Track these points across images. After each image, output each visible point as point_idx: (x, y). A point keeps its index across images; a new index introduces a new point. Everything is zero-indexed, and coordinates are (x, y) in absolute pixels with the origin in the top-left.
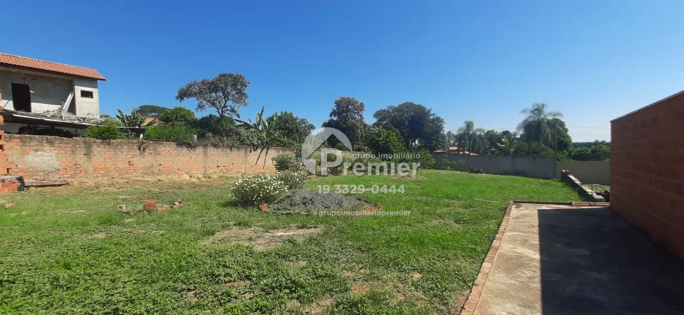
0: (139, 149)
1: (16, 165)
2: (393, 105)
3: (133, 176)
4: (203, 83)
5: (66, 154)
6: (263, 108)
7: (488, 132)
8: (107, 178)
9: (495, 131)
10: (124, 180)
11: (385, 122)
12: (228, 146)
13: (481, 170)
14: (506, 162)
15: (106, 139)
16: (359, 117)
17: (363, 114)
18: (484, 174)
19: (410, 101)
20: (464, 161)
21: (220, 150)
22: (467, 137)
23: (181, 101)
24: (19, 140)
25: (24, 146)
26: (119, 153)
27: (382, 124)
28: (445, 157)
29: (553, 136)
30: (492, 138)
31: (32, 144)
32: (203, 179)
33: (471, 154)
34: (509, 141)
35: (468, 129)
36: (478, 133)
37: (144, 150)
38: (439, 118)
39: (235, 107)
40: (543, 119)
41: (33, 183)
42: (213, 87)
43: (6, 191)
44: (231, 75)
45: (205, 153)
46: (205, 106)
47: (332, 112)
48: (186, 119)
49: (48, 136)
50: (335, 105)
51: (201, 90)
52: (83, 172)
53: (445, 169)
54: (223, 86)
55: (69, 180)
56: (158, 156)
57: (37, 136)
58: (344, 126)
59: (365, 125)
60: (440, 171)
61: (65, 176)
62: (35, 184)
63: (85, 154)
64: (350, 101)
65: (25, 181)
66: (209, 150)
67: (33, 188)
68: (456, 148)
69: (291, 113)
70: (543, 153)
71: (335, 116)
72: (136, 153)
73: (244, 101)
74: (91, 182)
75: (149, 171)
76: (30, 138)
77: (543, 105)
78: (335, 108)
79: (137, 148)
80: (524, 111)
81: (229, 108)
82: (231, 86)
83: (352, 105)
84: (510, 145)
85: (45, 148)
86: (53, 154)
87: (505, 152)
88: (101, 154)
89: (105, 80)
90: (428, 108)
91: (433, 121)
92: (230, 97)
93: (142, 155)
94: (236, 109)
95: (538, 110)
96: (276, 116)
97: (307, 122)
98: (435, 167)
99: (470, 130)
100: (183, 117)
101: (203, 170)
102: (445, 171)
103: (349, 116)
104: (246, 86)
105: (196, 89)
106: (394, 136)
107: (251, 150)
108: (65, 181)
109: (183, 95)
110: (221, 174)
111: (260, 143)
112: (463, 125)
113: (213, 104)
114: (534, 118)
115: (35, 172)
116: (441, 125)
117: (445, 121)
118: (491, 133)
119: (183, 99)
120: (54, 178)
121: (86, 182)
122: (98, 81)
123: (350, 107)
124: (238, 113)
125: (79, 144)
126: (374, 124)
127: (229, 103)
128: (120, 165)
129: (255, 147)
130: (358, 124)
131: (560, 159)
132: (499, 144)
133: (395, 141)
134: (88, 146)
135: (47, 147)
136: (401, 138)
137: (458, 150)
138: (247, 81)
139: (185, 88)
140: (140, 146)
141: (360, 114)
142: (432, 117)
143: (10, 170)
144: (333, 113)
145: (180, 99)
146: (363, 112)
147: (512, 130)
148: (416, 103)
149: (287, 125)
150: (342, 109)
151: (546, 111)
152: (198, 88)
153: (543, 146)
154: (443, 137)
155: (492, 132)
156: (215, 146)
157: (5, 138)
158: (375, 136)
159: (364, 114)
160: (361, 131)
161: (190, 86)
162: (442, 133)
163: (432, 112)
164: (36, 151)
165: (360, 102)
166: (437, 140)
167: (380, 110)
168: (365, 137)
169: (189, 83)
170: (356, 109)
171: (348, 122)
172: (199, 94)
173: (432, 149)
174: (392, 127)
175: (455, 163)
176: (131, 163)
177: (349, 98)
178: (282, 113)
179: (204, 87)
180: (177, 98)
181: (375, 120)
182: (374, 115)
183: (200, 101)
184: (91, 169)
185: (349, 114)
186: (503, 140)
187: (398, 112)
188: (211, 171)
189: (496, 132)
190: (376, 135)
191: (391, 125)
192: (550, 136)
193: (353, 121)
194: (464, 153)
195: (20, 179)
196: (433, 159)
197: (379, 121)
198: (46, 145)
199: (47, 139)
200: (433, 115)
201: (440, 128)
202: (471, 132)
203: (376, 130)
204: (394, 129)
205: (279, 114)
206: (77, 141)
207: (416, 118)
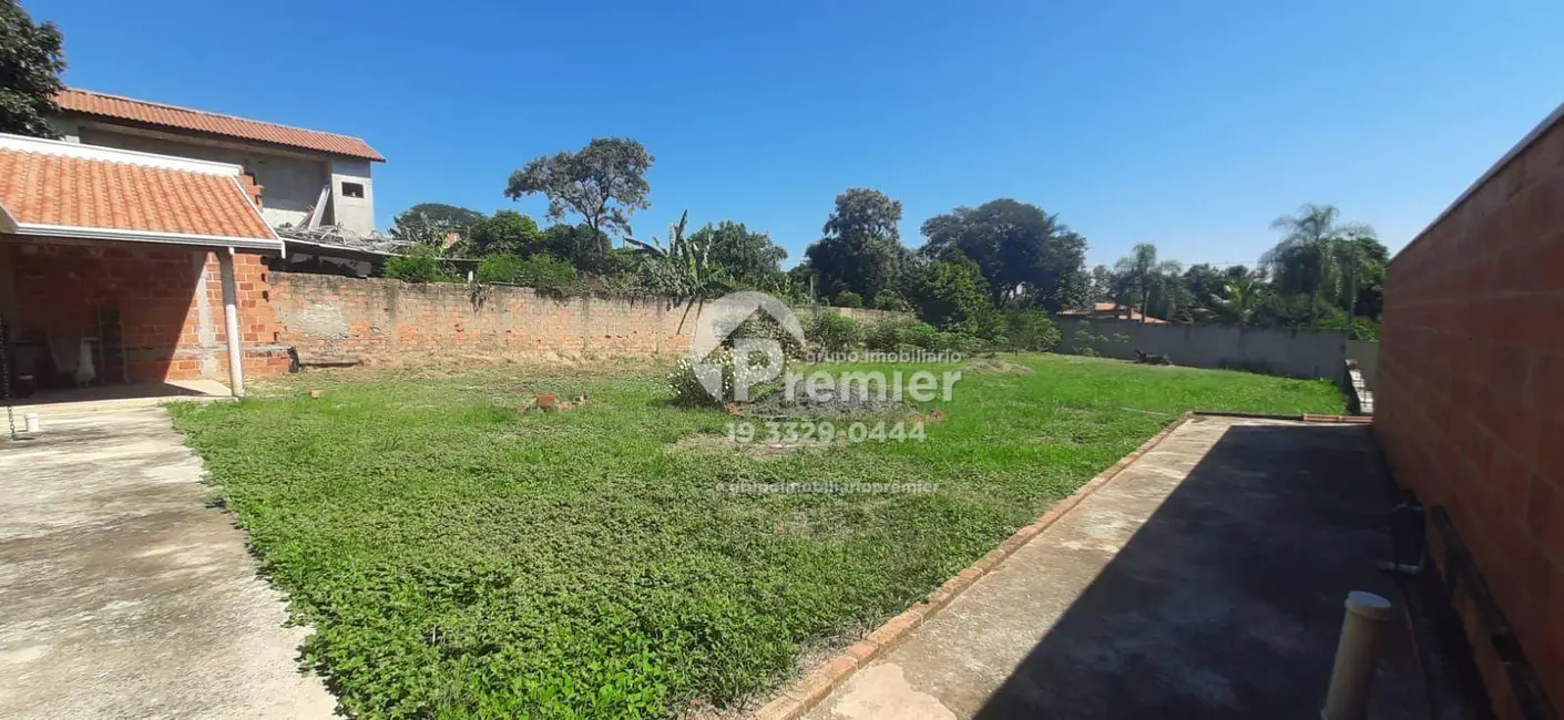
0: (473, 301)
1: (285, 328)
2: (966, 206)
3: (466, 352)
4: (559, 160)
5: (357, 308)
6: (685, 215)
7: (1194, 269)
8: (422, 353)
9: (1211, 267)
10: (450, 358)
11: (947, 245)
12: (626, 296)
13: (1165, 357)
14: (1225, 340)
15: (418, 282)
16: (889, 234)
17: (898, 228)
18: (1171, 366)
19: (1007, 197)
20: (1126, 337)
21: (611, 304)
22: (1138, 281)
23: (514, 200)
24: (288, 283)
25: (295, 293)
26: (440, 308)
27: (939, 248)
28: (1083, 327)
29: (1346, 281)
30: (1202, 283)
31: (307, 290)
32: (584, 361)
33: (1148, 320)
34: (1243, 290)
35: (1143, 263)
36: (1166, 273)
37: (481, 301)
38: (1075, 235)
39: (621, 210)
40: (1325, 241)
41: (311, 359)
42: (577, 168)
43: (274, 371)
44: (616, 143)
45: (585, 308)
46: (564, 210)
47: (829, 223)
48: (520, 236)
49: (331, 277)
50: (836, 206)
51: (556, 176)
52: (384, 342)
53: (1081, 353)
54: (598, 166)
55: (364, 356)
56: (503, 315)
57: (313, 276)
58: (856, 253)
59: (902, 252)
60: (1068, 357)
61: (357, 348)
62: (312, 362)
63: (386, 310)
64: (870, 198)
65: (300, 355)
66: (591, 304)
67: (311, 368)
68: (1109, 306)
69: (742, 225)
70: (1322, 321)
71: (835, 232)
72: (467, 309)
73: (641, 198)
74: (397, 362)
75: (489, 342)
76: (305, 279)
77: (1329, 210)
78: (837, 214)
79: (469, 299)
80: (1278, 223)
81: (609, 213)
82: (616, 167)
83: (875, 206)
84: (1244, 301)
85: (326, 298)
86: (337, 308)
87: (1227, 317)
88: (412, 307)
89: (384, 161)
90: (1049, 212)
91: (1059, 243)
92: (613, 191)
93: (478, 313)
94: (624, 215)
95: (1316, 221)
96: (710, 231)
97: (770, 243)
98: (1058, 348)
99: (1147, 266)
100: (515, 231)
101: (581, 342)
102: (1078, 357)
103: (866, 232)
104: (646, 166)
105: (544, 174)
106: (967, 280)
107: (669, 305)
108: (356, 357)
109: (518, 187)
110: (614, 352)
111: (687, 290)
112: (1131, 255)
113: (579, 206)
114: (1304, 239)
115: (312, 341)
116: (1079, 253)
117: (1089, 242)
118: (1201, 271)
119: (518, 195)
120: (340, 352)
121: (389, 361)
122: (372, 163)
123: (870, 212)
124: (628, 224)
125: (377, 291)
126: (923, 248)
127: (611, 202)
128: (441, 330)
129: (679, 300)
130: (887, 250)
131: (1358, 334)
132: (1216, 298)
133: (969, 289)
134: (391, 294)
135: (328, 295)
136: (982, 282)
137: (1116, 311)
138: (649, 155)
139: (524, 172)
140: (474, 296)
141: (891, 227)
142: (1057, 234)
143: (278, 336)
144: (832, 224)
145: (512, 195)
146: (898, 221)
147: (1252, 266)
148: (1021, 200)
149: (733, 251)
150: (852, 217)
151: (1336, 223)
152: (549, 172)
153: (1323, 303)
154: (1084, 279)
155: (1202, 268)
156: (603, 295)
157: (269, 278)
158: (924, 277)
159: (900, 226)
160: (892, 265)
161: (534, 167)
162: (1079, 270)
163: (1057, 223)
164: (313, 302)
165: (891, 200)
166: (1067, 286)
167: (935, 216)
168: (901, 278)
169: (532, 161)
170: (883, 216)
171: (863, 246)
172: (552, 184)
173: (1053, 308)
174: (964, 257)
175: (1106, 339)
176: (460, 328)
177: (867, 191)
178: (722, 225)
179: (562, 169)
180: (507, 193)
181: (924, 240)
182: (922, 228)
183: (554, 199)
184: (395, 337)
185: (866, 226)
186: (1228, 288)
187: (977, 222)
188: (596, 345)
189: (1214, 269)
190: (928, 274)
191: (961, 252)
192: (1338, 281)
193: (875, 242)
194: (1129, 315)
195: (292, 352)
196: (1054, 329)
197: (934, 242)
198: (328, 292)
199: (329, 281)
200: (1061, 228)
201: (1075, 260)
202: (1149, 269)
203: (926, 261)
204: (969, 261)
205: (716, 228)
206: (374, 285)
207: (1019, 234)
